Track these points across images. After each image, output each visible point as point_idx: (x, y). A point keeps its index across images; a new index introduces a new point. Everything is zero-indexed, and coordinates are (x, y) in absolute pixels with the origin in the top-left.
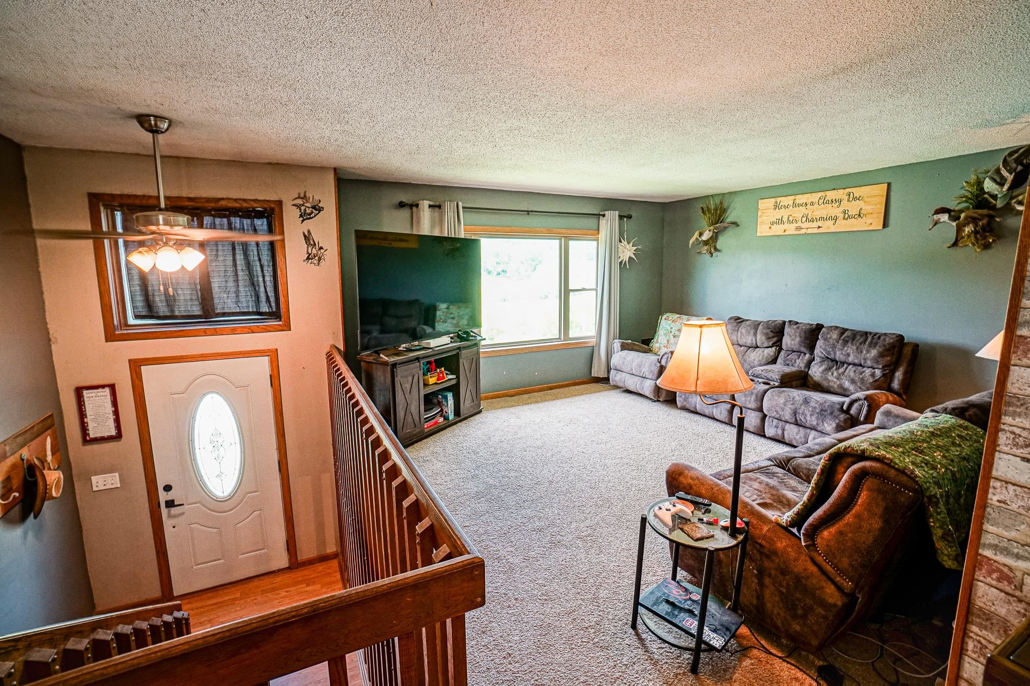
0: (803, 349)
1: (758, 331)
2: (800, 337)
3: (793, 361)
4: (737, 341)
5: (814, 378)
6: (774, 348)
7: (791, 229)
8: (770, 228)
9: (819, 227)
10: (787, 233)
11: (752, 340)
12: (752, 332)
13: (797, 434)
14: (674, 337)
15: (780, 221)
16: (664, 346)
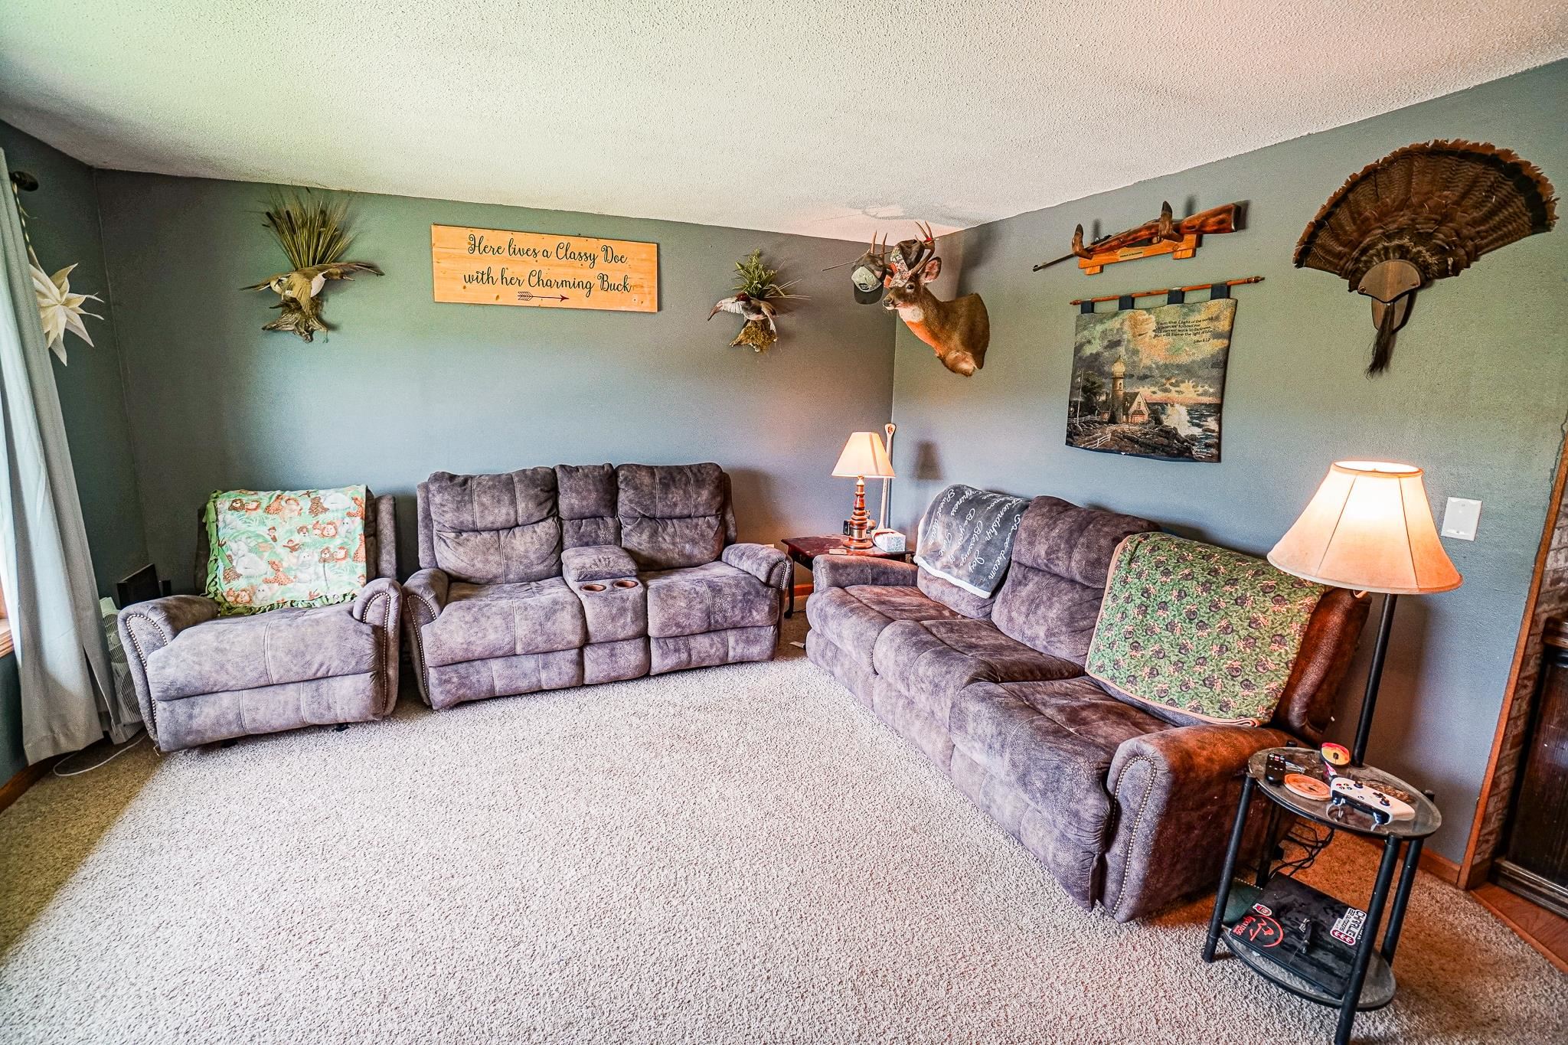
0: (602, 511)
1: (518, 494)
2: (597, 491)
3: (593, 535)
4: (474, 523)
5: (644, 553)
6: (550, 521)
7: (510, 295)
8: (465, 287)
9: (563, 298)
10: (500, 301)
11: (508, 514)
12: (506, 498)
13: (711, 646)
14: (293, 549)
15: (485, 277)
16: (266, 581)
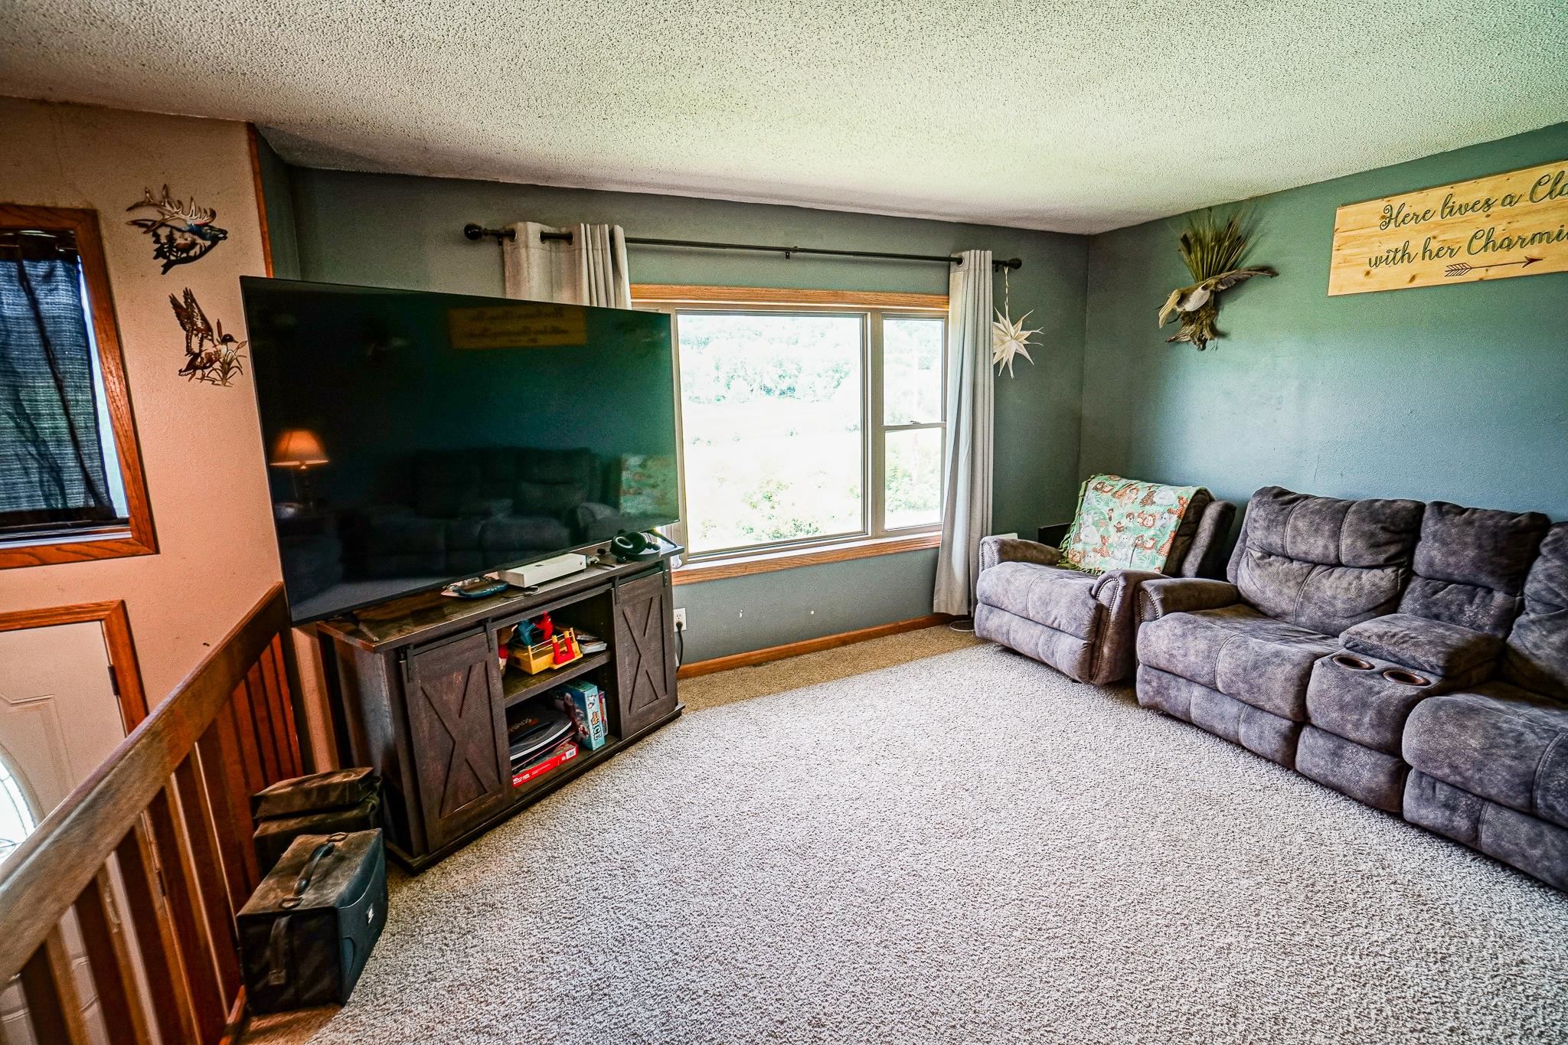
0: (1485, 579)
1: (1345, 527)
2: (1480, 547)
3: (1454, 608)
4: (1283, 547)
5: (1536, 662)
6: (1389, 571)
7: (1435, 273)
8: (1368, 273)
9: (1532, 261)
10: (1416, 283)
11: (1326, 547)
12: (1327, 528)
13: (1533, 843)
14: (1119, 530)
15: (1403, 255)
16: (1095, 550)
